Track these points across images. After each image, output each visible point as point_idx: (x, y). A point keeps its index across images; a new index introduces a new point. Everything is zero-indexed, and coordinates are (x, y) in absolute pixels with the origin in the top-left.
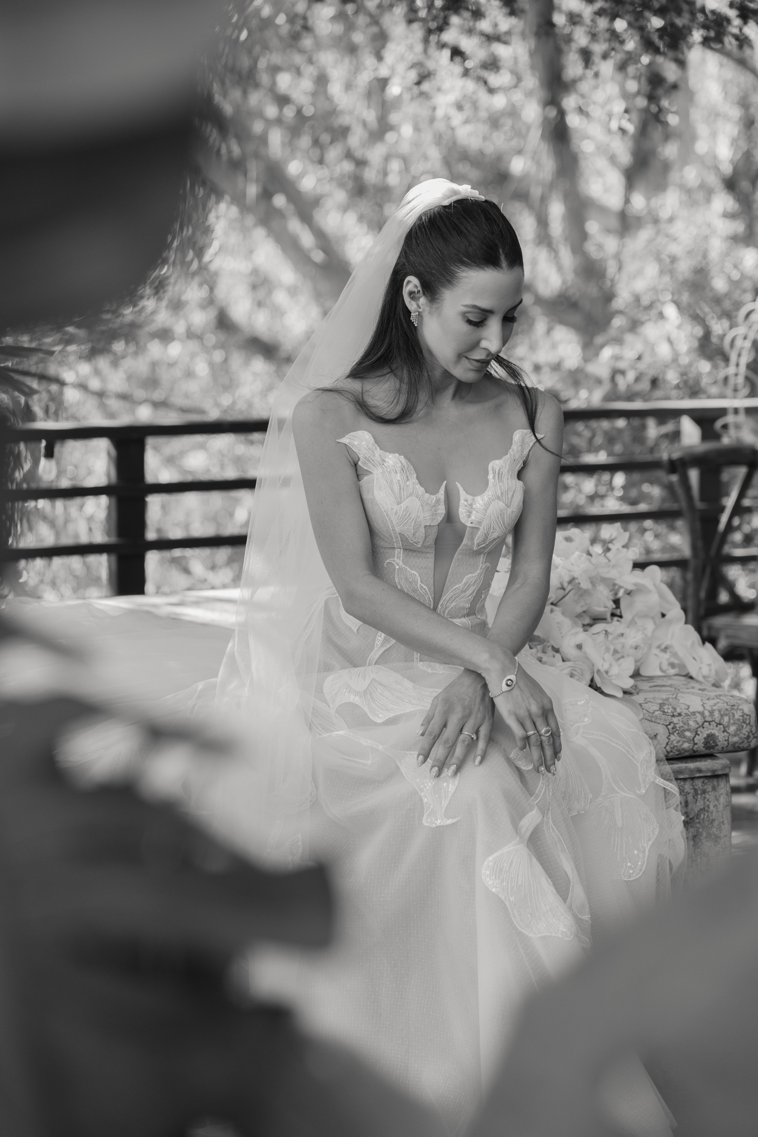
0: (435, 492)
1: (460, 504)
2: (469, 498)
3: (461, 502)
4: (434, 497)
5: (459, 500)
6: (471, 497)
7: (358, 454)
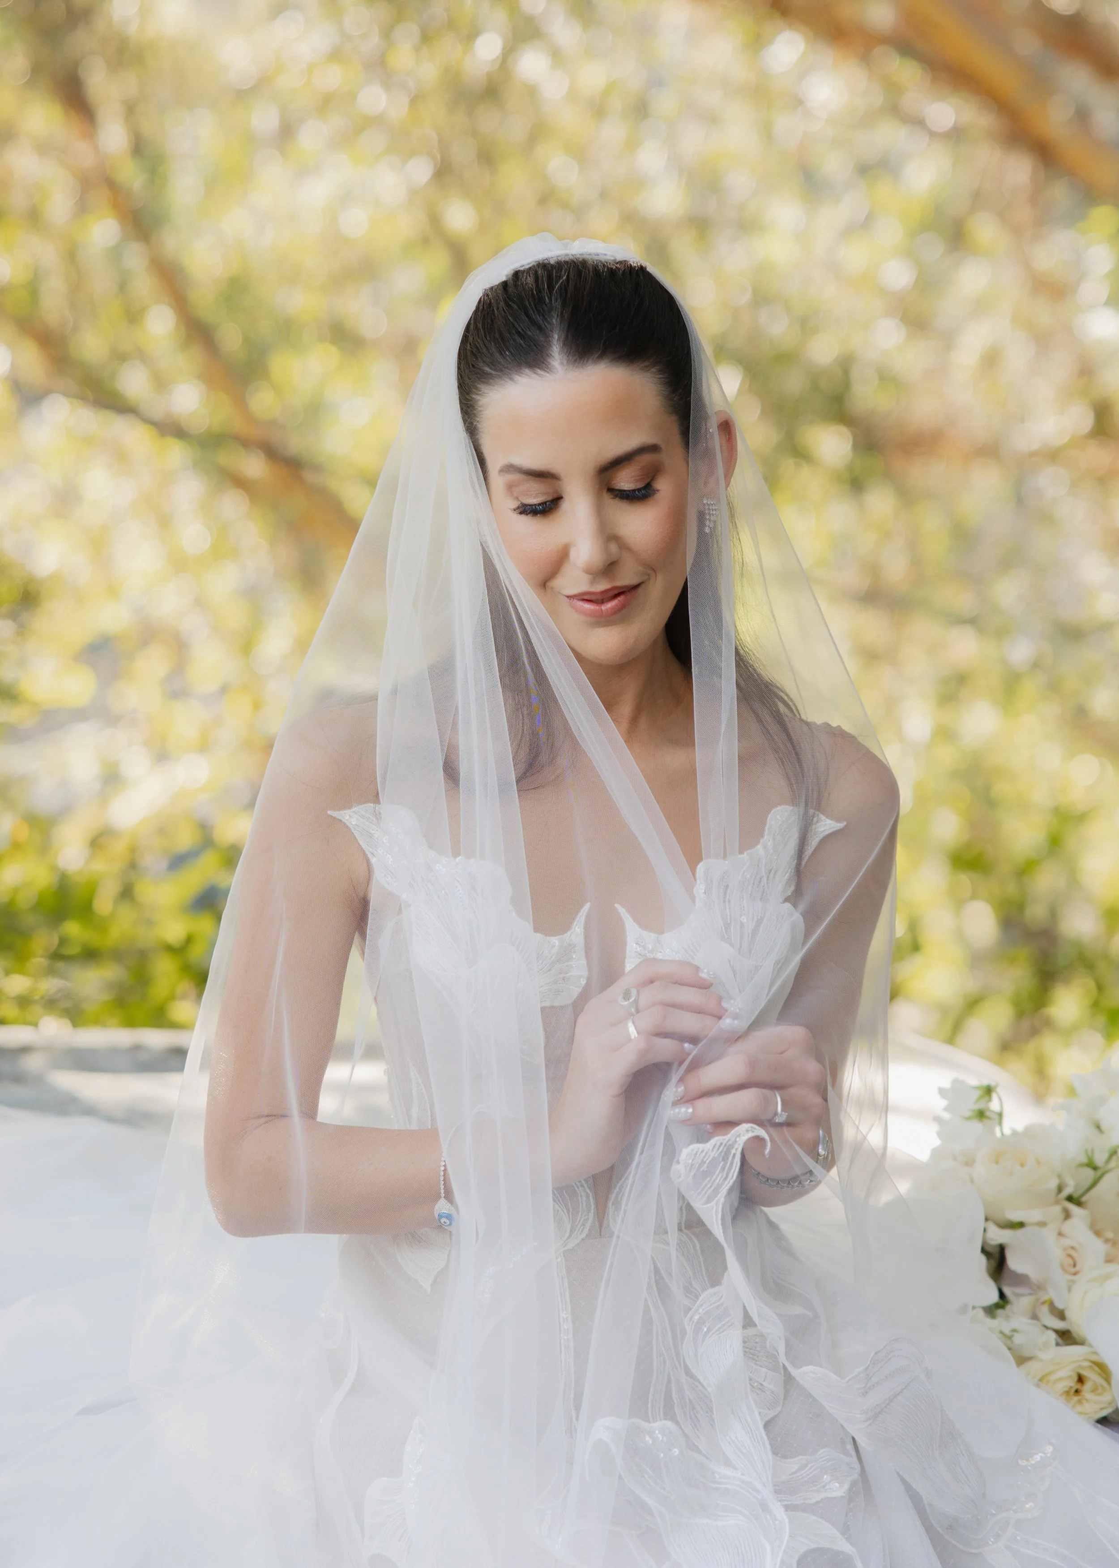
0: (563, 928)
1: (628, 953)
2: (649, 937)
3: (628, 949)
4: (555, 940)
5: (625, 943)
6: (653, 936)
7: (370, 856)
